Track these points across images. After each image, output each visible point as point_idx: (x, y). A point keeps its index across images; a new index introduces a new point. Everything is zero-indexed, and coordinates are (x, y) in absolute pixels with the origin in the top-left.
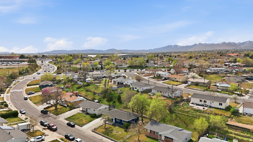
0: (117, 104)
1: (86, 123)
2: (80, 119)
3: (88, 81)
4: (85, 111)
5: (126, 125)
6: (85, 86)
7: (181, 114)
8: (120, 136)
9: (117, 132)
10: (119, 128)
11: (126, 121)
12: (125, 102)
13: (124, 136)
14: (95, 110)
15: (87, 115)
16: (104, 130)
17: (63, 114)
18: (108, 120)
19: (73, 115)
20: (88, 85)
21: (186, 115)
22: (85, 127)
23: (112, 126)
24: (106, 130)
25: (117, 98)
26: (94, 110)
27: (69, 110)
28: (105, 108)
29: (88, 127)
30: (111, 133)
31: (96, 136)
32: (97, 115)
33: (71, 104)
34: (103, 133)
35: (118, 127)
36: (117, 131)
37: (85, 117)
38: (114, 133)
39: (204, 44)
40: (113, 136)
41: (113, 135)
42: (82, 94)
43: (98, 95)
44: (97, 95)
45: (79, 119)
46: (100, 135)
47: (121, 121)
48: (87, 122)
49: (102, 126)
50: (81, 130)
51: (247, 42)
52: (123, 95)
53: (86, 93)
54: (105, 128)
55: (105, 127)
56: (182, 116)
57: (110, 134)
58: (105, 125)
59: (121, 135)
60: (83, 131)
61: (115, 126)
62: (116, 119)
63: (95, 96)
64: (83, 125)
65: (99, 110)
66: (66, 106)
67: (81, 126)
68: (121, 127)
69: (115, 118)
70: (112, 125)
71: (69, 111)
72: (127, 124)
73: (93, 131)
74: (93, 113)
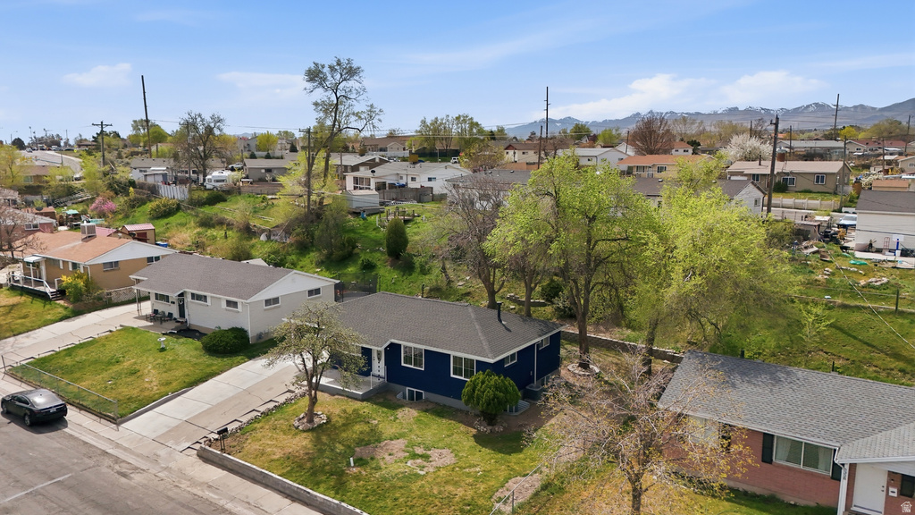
0: (387, 273)
1: (163, 389)
2: (126, 364)
3: (218, 181)
4: (170, 315)
5: (490, 393)
6: (196, 203)
7: (844, 307)
8: (450, 488)
9: (414, 456)
10: (427, 417)
11: (482, 366)
12: (437, 264)
13: (482, 487)
14: (234, 304)
15: (182, 340)
16: (301, 443)
17: (12, 339)
18: (337, 362)
19: (81, 346)
20: (217, 197)
21: (888, 313)
22: (143, 425)
23: (366, 408)
24: (324, 439)
25: (381, 245)
26: (229, 303)
27: (64, 313)
28: (311, 293)
29: (175, 423)
30: (360, 462)
31: (233, 499)
32: (251, 334)
33: (80, 277)
34: (295, 465)
35: (414, 413)
36: (412, 444)
37: (163, 350)
38: (392, 460)
39: (667, 113)
40: (382, 497)
41: (385, 479)
42: (176, 239)
43: (269, 237)
44: (263, 238)
45: (116, 368)
46: (266, 486)
47: (437, 361)
48: (168, 383)
49: (290, 409)
50: (105, 453)
51: (808, 106)
52: (415, 230)
53: (199, 234)
54: (311, 421)
55: (311, 415)
56: (857, 317)
57: (357, 478)
58: (314, 401)
59: (456, 484)
60: (117, 460)
61: (394, 406)
62: (393, 351)
63: (253, 246)
64: (133, 406)
65: (268, 302)
66: (49, 290)
67: (117, 420)
68: (441, 412)
69: (392, 345)
70: (365, 398)
71: (61, 320)
72: (497, 388)
73: (205, 457)
74: (225, 327)
